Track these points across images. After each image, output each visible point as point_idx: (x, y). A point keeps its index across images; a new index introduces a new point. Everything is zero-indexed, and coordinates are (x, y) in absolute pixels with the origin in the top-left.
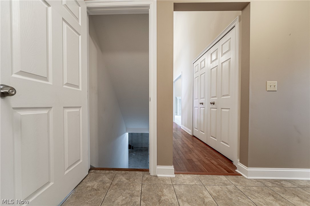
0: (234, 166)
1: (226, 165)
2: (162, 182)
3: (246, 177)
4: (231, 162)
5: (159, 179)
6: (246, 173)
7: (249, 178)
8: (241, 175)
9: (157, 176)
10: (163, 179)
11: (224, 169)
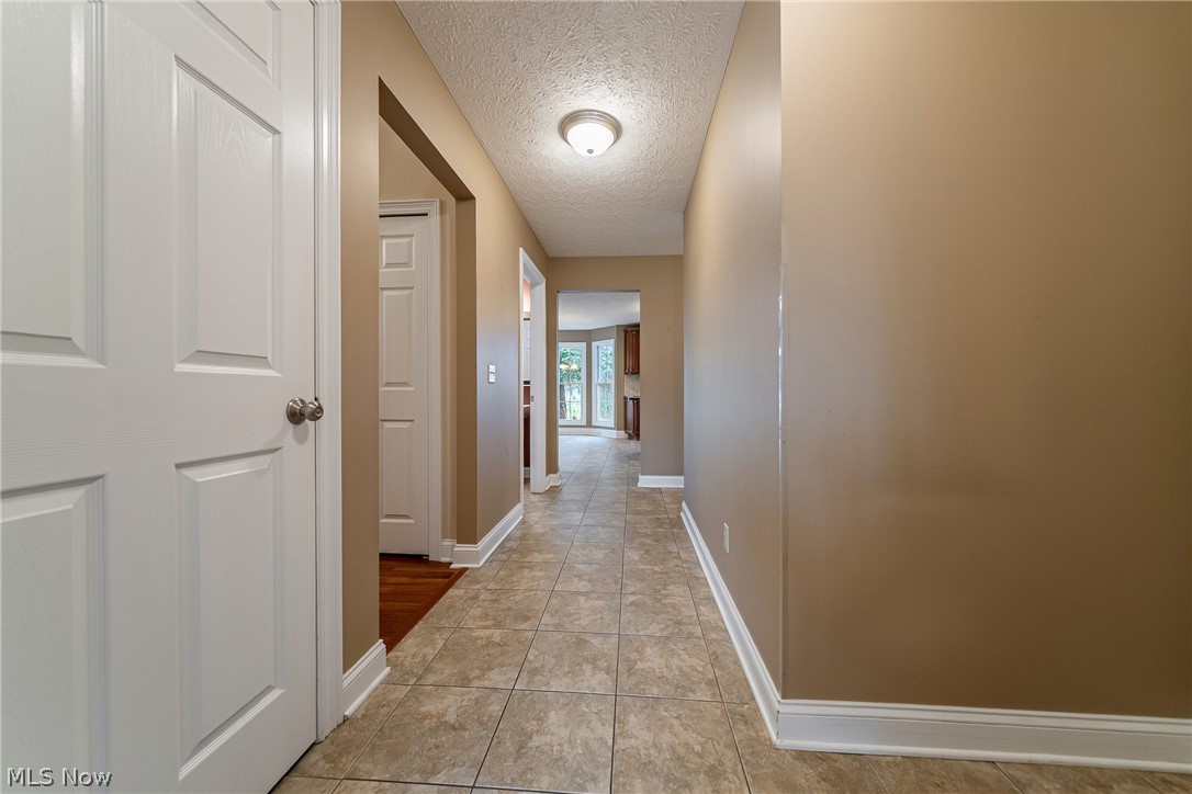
0: (439, 564)
1: (425, 570)
2: (383, 711)
3: (477, 566)
4: (419, 559)
5: (364, 716)
6: (476, 557)
7: (481, 564)
8: (466, 569)
9: (346, 719)
10: (376, 703)
11: (434, 577)
